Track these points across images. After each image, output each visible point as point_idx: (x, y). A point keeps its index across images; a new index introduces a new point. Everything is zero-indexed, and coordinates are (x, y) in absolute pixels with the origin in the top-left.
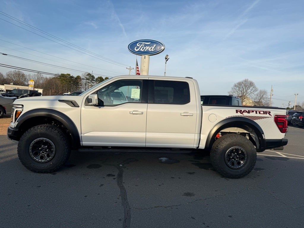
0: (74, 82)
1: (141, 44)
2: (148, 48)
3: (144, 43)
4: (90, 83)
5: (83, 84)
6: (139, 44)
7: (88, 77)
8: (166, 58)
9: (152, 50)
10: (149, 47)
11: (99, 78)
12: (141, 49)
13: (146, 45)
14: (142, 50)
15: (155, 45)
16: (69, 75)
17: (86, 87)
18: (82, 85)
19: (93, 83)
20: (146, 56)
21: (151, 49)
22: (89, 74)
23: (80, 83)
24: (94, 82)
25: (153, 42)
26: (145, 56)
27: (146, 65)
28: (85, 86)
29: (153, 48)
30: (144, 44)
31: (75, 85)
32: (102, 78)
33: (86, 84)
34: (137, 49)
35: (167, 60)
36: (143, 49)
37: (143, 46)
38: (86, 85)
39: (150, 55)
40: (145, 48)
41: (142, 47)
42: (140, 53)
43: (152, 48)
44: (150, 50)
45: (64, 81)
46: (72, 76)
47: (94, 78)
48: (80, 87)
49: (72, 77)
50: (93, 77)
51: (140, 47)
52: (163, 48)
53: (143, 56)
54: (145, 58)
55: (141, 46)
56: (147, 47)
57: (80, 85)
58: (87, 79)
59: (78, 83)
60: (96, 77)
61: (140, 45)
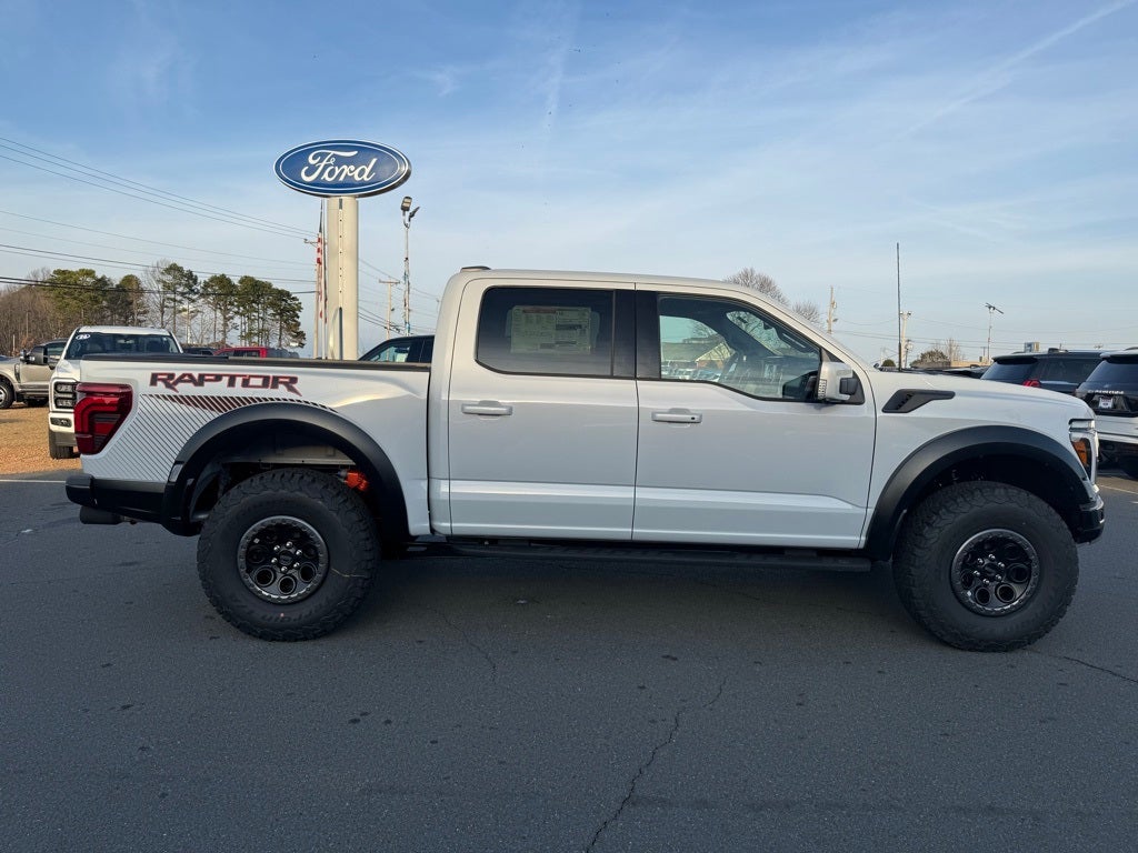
0: (112, 301)
1: (323, 156)
2: (351, 172)
3: (333, 152)
4: (180, 302)
5: (153, 307)
6: (314, 158)
7: (168, 278)
8: (405, 209)
9: (366, 179)
10: (352, 168)
11: (215, 279)
12: (326, 176)
13: (340, 161)
14: (330, 180)
15: (374, 160)
16: (90, 273)
17: (166, 318)
18: (145, 312)
19: (193, 301)
20: (347, 199)
21: (361, 174)
22: (174, 269)
23: (139, 306)
24: (195, 297)
25: (365, 150)
26: (341, 201)
27: (347, 231)
28: (159, 314)
29: (368, 170)
30: (334, 156)
31: (120, 315)
32: (229, 281)
33: (163, 306)
34: (308, 174)
35: (412, 215)
36: (331, 174)
37: (330, 165)
38: (163, 312)
39: (360, 196)
40: (337, 172)
41: (326, 167)
42: (320, 189)
43: (363, 171)
44: (357, 178)
45: (68, 299)
46: (103, 278)
47: (195, 280)
48: (141, 318)
49: (103, 281)
50: (191, 277)
51: (322, 169)
52: (404, 169)
53: (335, 201)
54: (341, 207)
55: (322, 165)
56: (345, 167)
57: (139, 313)
58: (167, 287)
59: (131, 303)
60: (203, 278)
61: (321, 161)
